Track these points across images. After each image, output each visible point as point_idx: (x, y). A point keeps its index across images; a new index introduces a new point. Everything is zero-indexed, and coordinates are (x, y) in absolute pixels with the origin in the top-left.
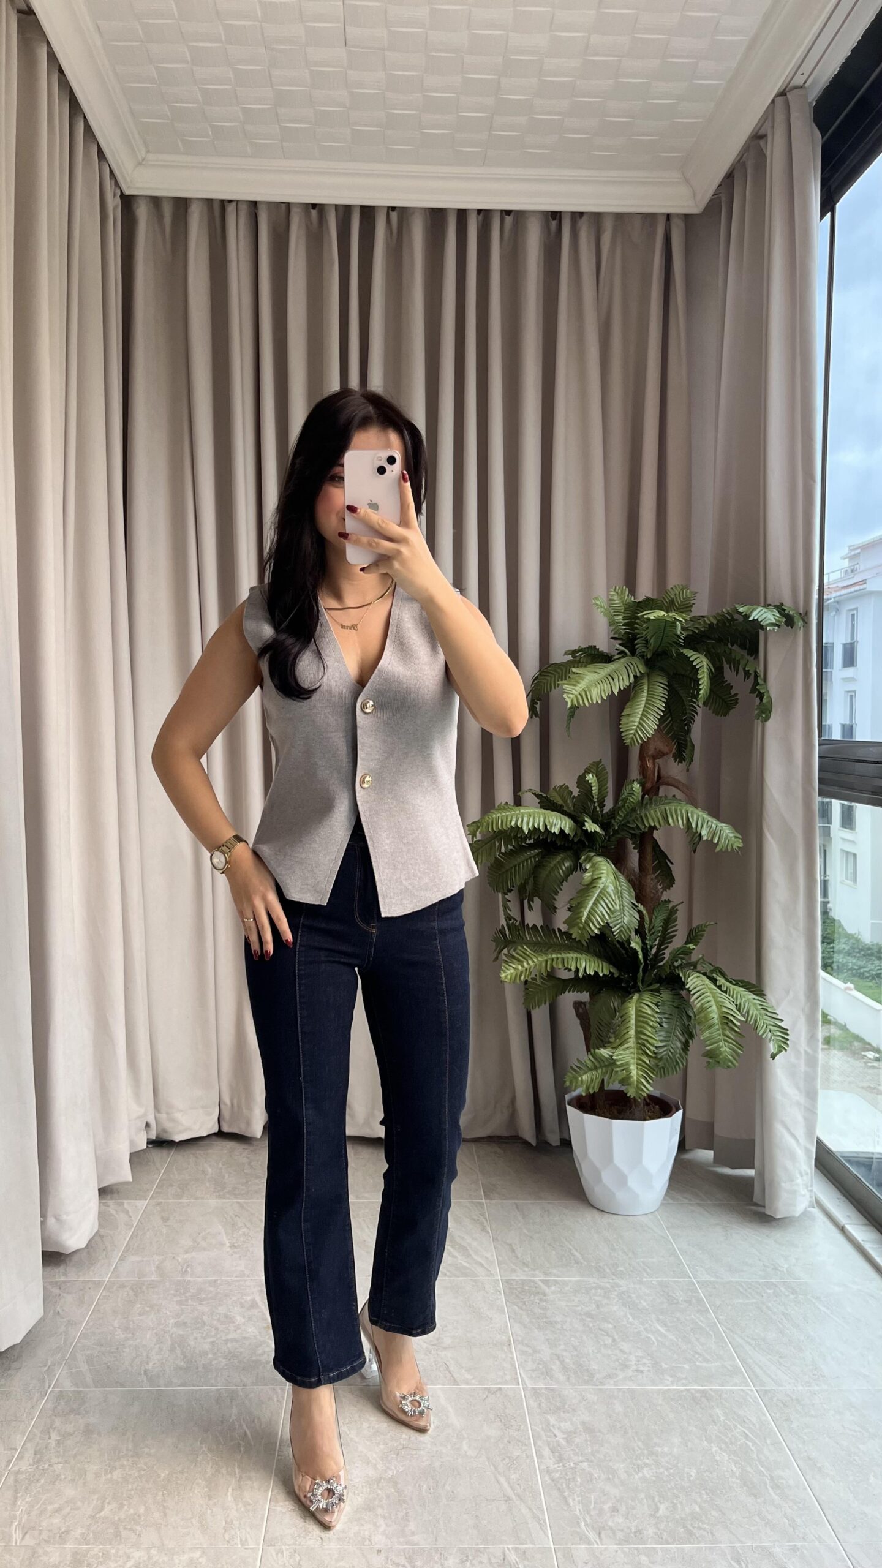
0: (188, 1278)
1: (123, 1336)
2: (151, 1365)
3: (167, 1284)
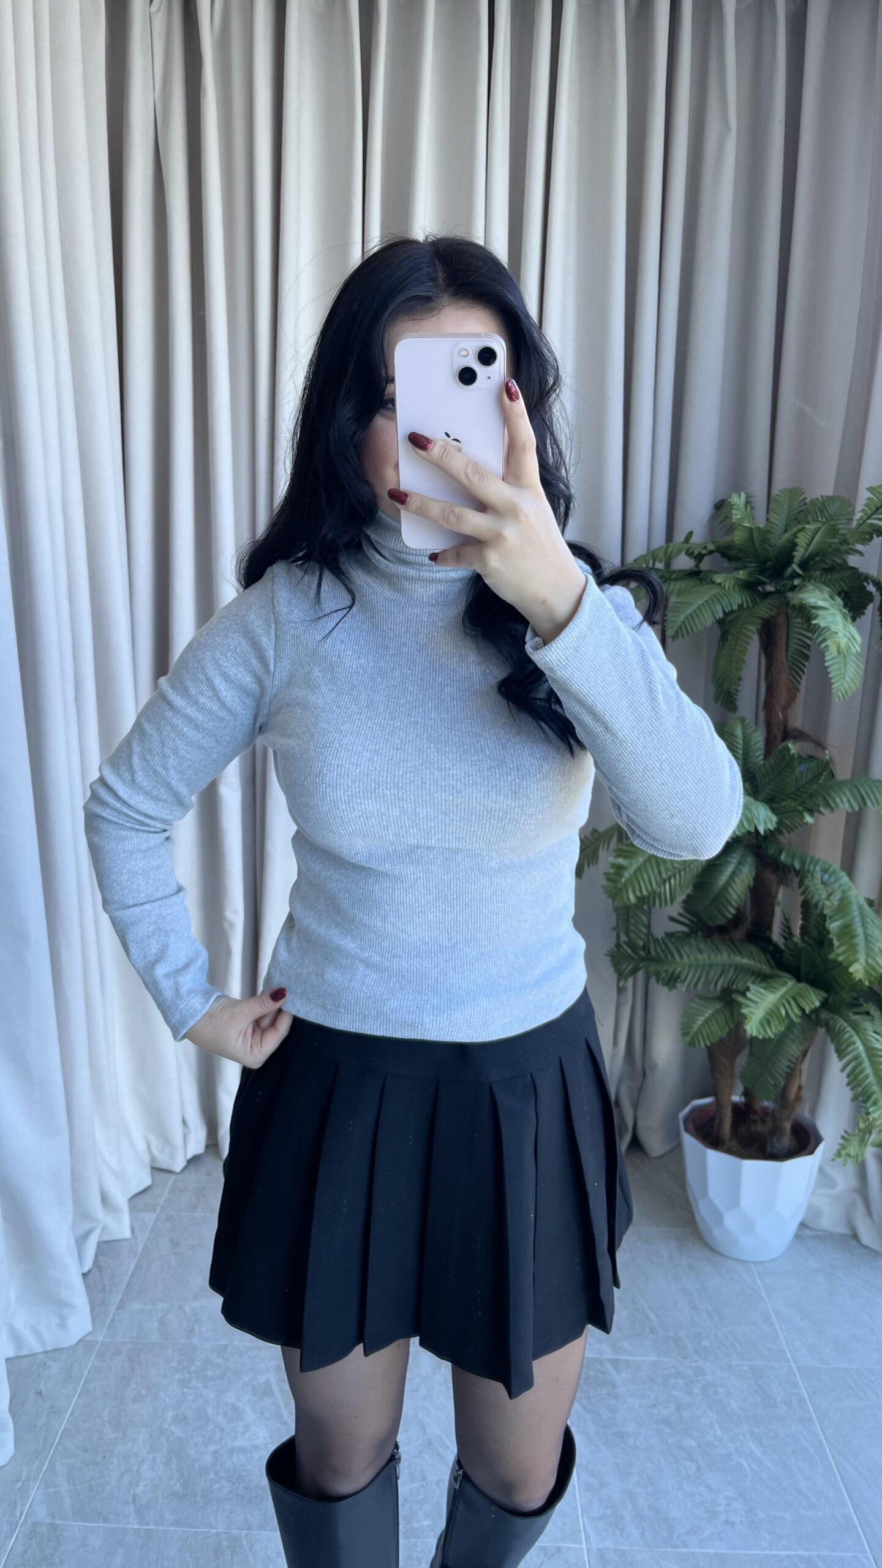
0: (195, 1341)
1: (112, 1436)
2: (141, 1485)
3: (170, 1351)
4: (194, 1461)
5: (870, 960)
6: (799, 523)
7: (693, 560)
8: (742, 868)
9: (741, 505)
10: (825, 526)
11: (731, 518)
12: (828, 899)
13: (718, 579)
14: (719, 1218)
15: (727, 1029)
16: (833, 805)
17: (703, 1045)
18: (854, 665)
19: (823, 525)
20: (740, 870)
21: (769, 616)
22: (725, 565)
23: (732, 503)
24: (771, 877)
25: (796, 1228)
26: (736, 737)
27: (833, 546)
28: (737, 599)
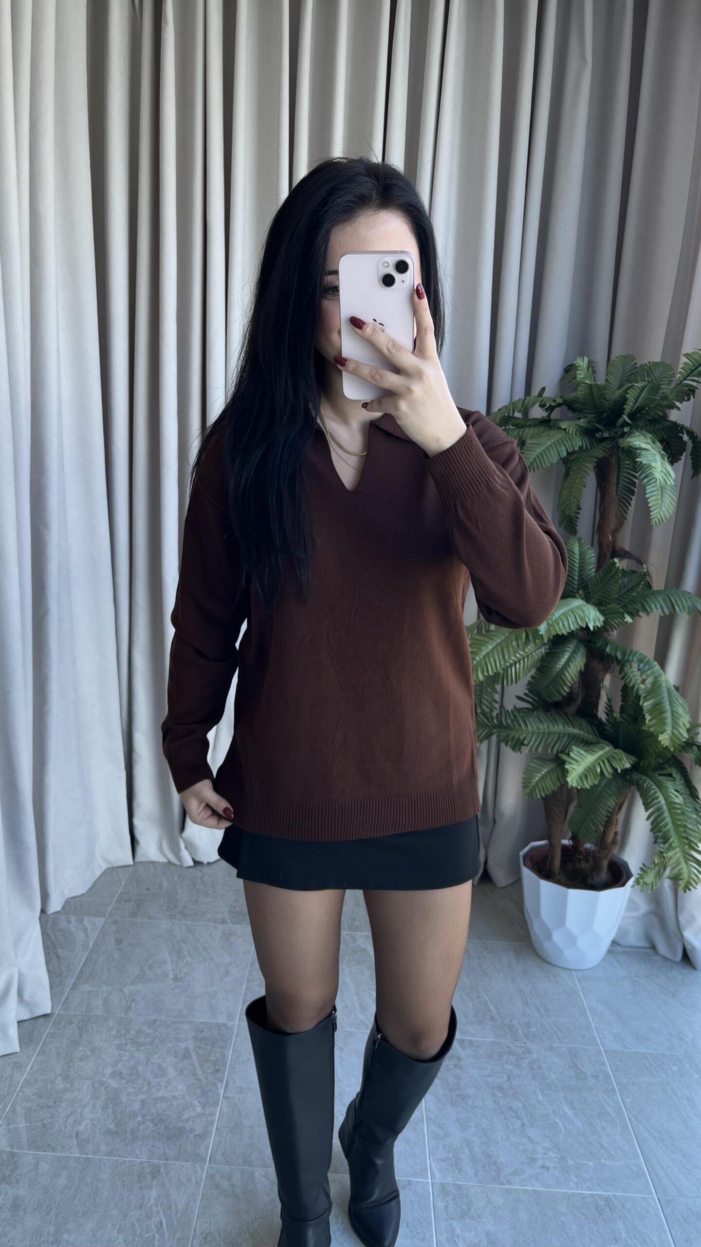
0: (131, 1015)
1: (62, 1086)
2: (83, 1124)
3: (111, 1022)
4: (126, 1106)
5: (675, 731)
6: (630, 383)
7: (545, 412)
8: (576, 656)
9: (584, 368)
10: (650, 384)
11: (575, 378)
12: (643, 681)
13: (564, 425)
14: (549, 935)
15: (559, 786)
16: (648, 609)
17: (539, 796)
18: (670, 498)
19: (648, 384)
20: (574, 657)
21: (603, 456)
22: (570, 415)
23: (577, 365)
24: (597, 665)
25: (609, 945)
26: (574, 553)
27: (656, 401)
28: (578, 442)
